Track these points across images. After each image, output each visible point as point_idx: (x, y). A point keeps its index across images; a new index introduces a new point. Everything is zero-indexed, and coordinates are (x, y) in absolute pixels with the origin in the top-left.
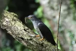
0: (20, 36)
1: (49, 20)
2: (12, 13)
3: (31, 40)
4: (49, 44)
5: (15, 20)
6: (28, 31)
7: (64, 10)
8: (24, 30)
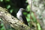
0: (10, 22)
1: (34, 12)
2: (5, 9)
3: (16, 24)
4: (26, 26)
5: (6, 13)
6: (14, 18)
7: (42, 7)
8: (12, 18)
